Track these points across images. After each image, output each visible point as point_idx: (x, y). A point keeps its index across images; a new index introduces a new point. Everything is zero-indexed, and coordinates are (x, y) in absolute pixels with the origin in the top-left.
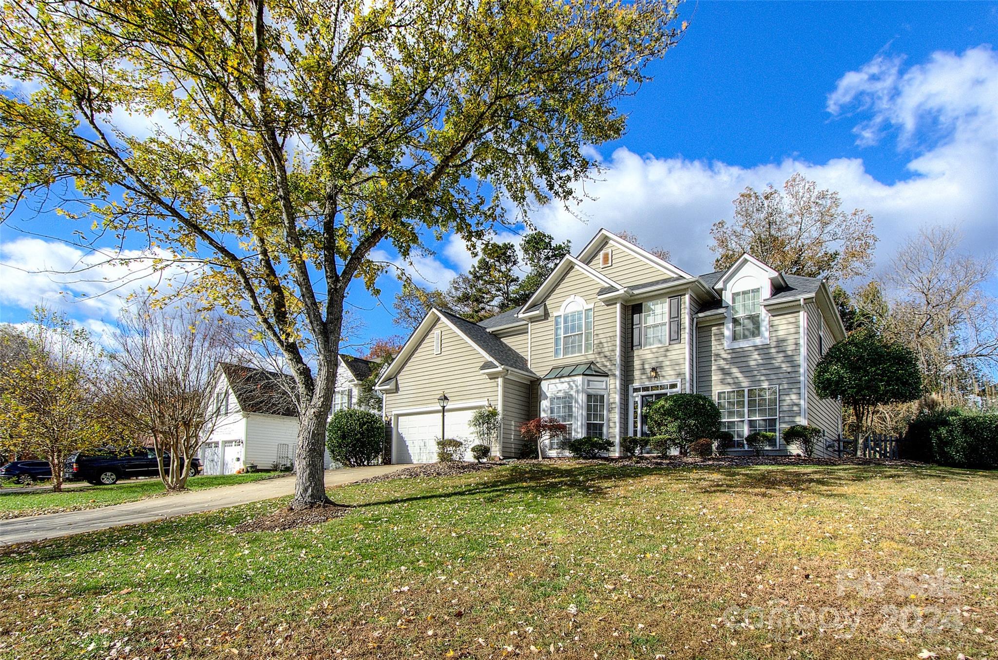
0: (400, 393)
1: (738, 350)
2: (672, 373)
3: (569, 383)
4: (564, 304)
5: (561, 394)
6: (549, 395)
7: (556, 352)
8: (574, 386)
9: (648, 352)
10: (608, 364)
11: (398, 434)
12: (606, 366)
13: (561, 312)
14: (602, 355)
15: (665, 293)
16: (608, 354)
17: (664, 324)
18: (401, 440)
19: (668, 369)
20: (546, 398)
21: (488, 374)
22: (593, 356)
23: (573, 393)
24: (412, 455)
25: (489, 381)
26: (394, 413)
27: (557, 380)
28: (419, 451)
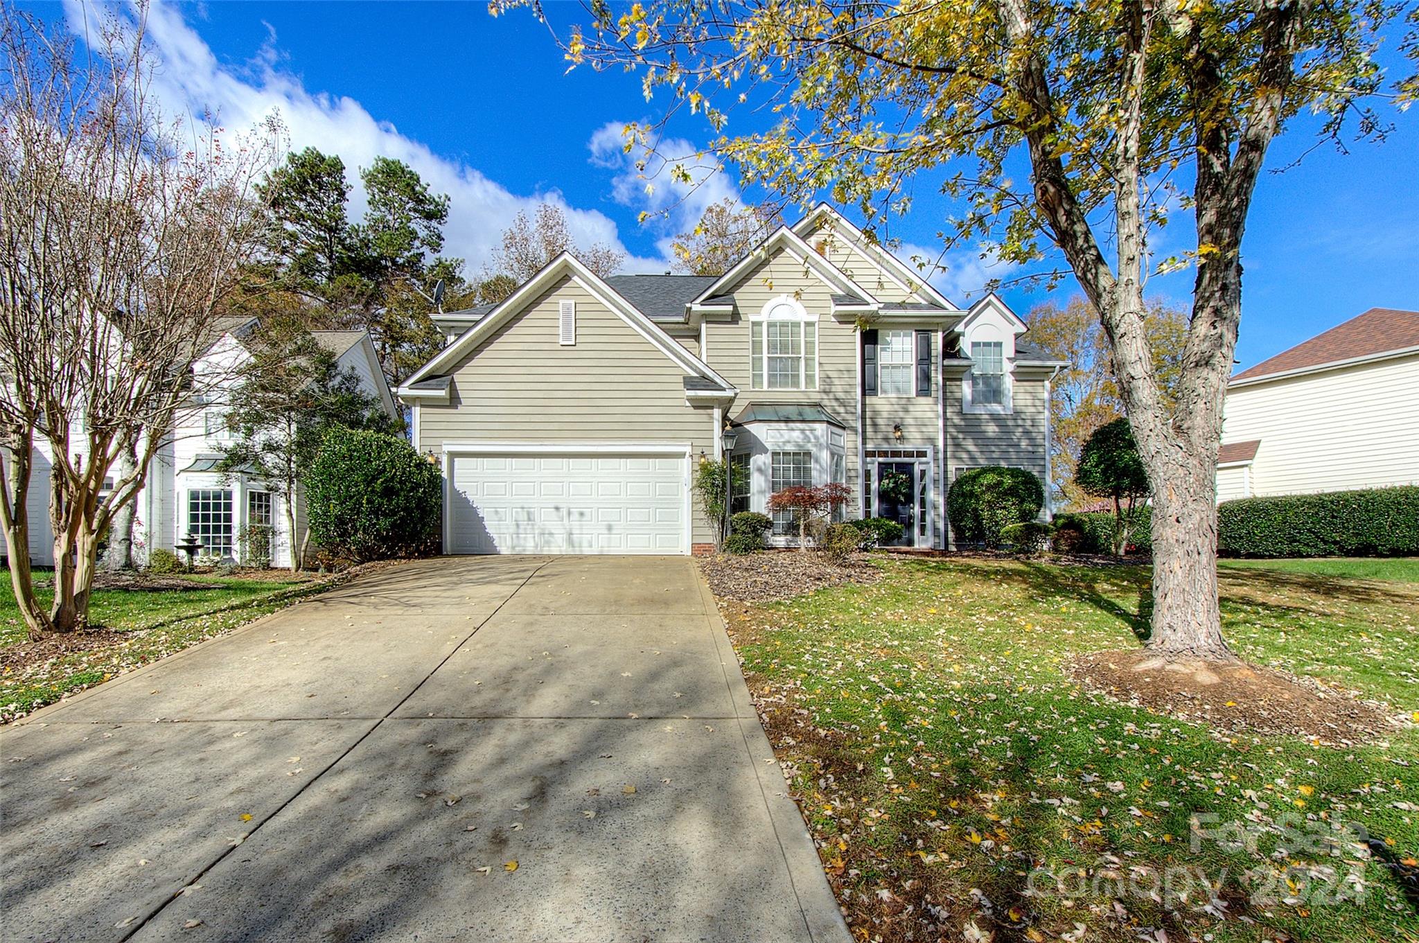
0: (461, 409)
1: (969, 417)
2: (918, 436)
3: (803, 431)
4: (768, 306)
5: (790, 448)
6: (768, 446)
7: (757, 378)
8: (811, 436)
9: (883, 401)
10: (842, 410)
11: (456, 493)
12: (839, 413)
13: (763, 316)
14: (831, 396)
15: (911, 323)
16: (841, 395)
17: (907, 367)
18: (464, 505)
19: (912, 429)
20: (765, 451)
21: (690, 399)
22: (818, 396)
23: (810, 447)
24: (495, 536)
25: (692, 410)
26: (446, 449)
27: (783, 425)
28: (513, 529)
